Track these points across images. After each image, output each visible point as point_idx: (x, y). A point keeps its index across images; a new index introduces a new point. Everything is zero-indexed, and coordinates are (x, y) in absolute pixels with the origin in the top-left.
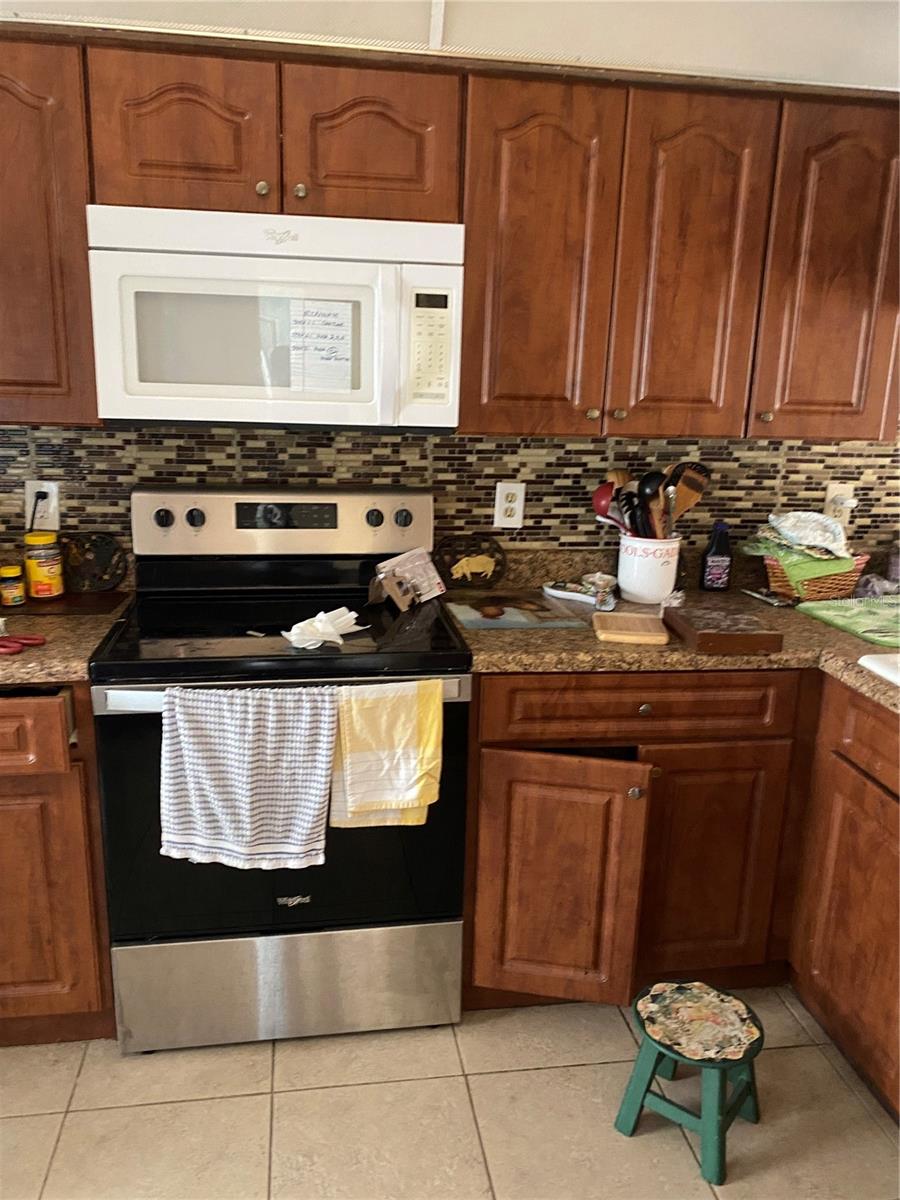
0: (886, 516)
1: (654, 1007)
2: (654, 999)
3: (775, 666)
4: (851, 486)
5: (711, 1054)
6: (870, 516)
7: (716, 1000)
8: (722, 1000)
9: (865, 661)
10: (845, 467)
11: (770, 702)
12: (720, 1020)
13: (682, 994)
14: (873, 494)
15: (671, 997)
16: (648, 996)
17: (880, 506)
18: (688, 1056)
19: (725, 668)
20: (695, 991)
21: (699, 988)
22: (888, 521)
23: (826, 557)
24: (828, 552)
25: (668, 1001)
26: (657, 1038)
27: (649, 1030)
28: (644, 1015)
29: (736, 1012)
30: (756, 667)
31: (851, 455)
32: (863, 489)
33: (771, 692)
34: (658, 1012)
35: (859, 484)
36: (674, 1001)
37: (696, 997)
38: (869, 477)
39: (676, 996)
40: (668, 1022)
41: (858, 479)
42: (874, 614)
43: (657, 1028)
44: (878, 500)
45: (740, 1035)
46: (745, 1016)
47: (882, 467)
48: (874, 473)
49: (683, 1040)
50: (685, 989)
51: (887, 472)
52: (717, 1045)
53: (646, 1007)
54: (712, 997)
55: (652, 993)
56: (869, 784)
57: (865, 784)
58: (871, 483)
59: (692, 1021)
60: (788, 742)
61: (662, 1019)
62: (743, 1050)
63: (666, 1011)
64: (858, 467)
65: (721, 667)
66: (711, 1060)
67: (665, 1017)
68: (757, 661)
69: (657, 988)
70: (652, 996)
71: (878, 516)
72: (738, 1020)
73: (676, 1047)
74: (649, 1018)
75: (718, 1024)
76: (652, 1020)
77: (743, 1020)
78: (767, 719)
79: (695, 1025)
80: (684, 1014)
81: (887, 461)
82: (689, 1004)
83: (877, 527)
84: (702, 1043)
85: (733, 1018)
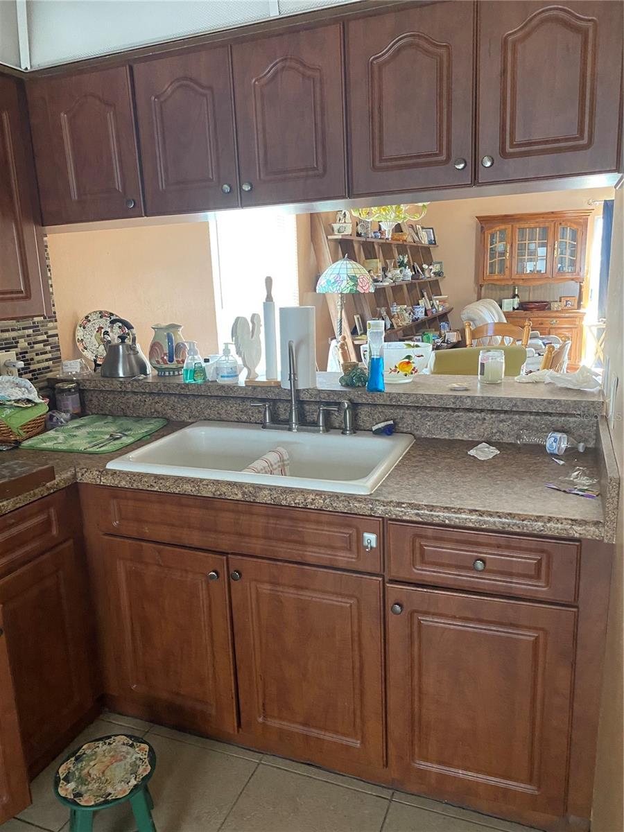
0: (39, 369)
1: (72, 785)
2: (67, 780)
3: (52, 491)
4: (13, 352)
5: (133, 782)
6: (30, 372)
7: (105, 747)
8: (110, 744)
9: (110, 466)
10: (6, 339)
11: (53, 519)
12: (119, 758)
13: (82, 761)
14: (28, 356)
15: (77, 769)
16: (62, 781)
17: (34, 364)
18: (121, 797)
19: (21, 505)
20: (88, 752)
21: (89, 748)
22: (42, 373)
23: (30, 405)
24: (29, 401)
25: (77, 774)
26: (93, 803)
27: (82, 803)
28: (71, 796)
29: (124, 744)
30: (40, 497)
31: (8, 331)
32: (21, 353)
33: (52, 511)
34: (77, 786)
35: (18, 350)
36: (81, 769)
37: (93, 755)
38: (23, 344)
39: (79, 765)
40: (90, 787)
41: (16, 347)
42: (75, 436)
43: (86, 797)
44: (32, 359)
45: (139, 756)
46: (131, 742)
47: (28, 336)
48: (25, 341)
49: (110, 790)
50: (80, 756)
51: (32, 339)
52: (131, 774)
53: (67, 790)
54: (102, 747)
55: (62, 777)
56: (144, 544)
57: (141, 546)
58: (25, 348)
59: (103, 773)
60: (70, 542)
61: (84, 788)
62: (147, 763)
63: (83, 781)
64: (14, 338)
65: (18, 506)
66: (135, 786)
67: (85, 785)
68: (39, 492)
69: (62, 771)
70: (64, 779)
71: (35, 370)
72: (129, 748)
73: (109, 798)
74: (75, 796)
75: (121, 760)
76: (79, 795)
77: (132, 746)
78: (55, 532)
79: (108, 773)
80: (95, 773)
81: (31, 331)
82: (92, 763)
83: (37, 378)
84: (122, 781)
85: (125, 748)
